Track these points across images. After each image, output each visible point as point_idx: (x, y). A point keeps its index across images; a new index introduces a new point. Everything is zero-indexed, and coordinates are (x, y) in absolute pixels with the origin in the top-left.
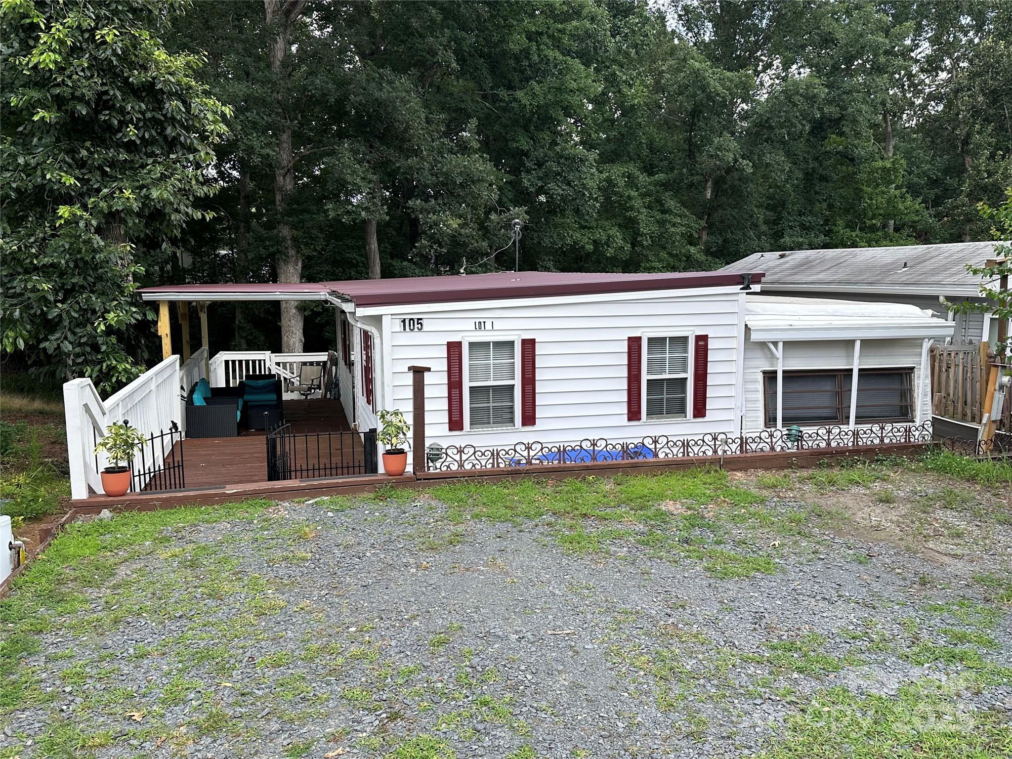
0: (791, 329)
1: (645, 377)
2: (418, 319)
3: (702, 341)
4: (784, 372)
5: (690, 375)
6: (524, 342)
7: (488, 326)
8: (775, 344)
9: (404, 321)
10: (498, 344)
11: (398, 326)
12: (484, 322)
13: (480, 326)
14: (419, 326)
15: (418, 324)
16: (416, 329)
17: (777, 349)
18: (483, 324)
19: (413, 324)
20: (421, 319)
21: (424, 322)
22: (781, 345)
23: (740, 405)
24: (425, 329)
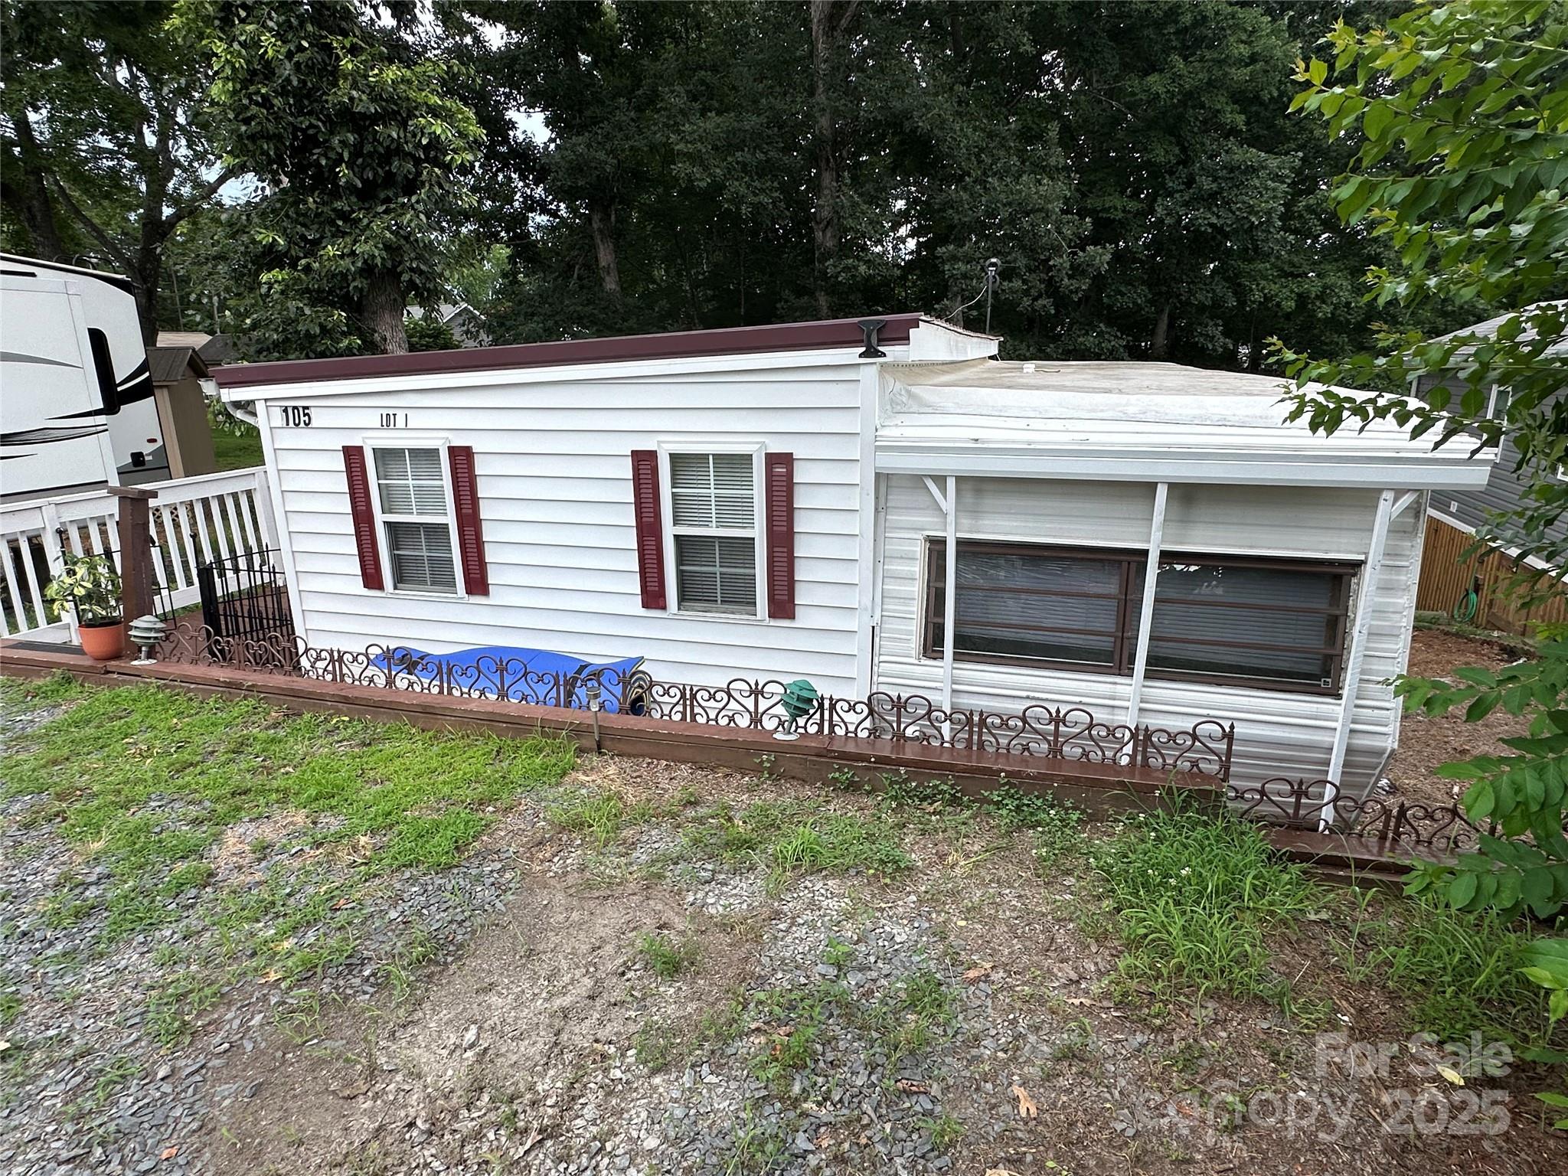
0: (977, 449)
1: (669, 531)
2: (305, 408)
3: (780, 465)
4: (960, 543)
5: (758, 532)
6: (453, 451)
7: (401, 423)
8: (940, 480)
9: (286, 410)
10: (415, 453)
11: (278, 419)
12: (395, 415)
13: (388, 422)
14: (306, 418)
15: (305, 415)
16: (302, 425)
17: (944, 490)
18: (392, 417)
19: (298, 415)
20: (307, 408)
21: (312, 412)
22: (951, 484)
23: (869, 605)
24: (314, 424)
